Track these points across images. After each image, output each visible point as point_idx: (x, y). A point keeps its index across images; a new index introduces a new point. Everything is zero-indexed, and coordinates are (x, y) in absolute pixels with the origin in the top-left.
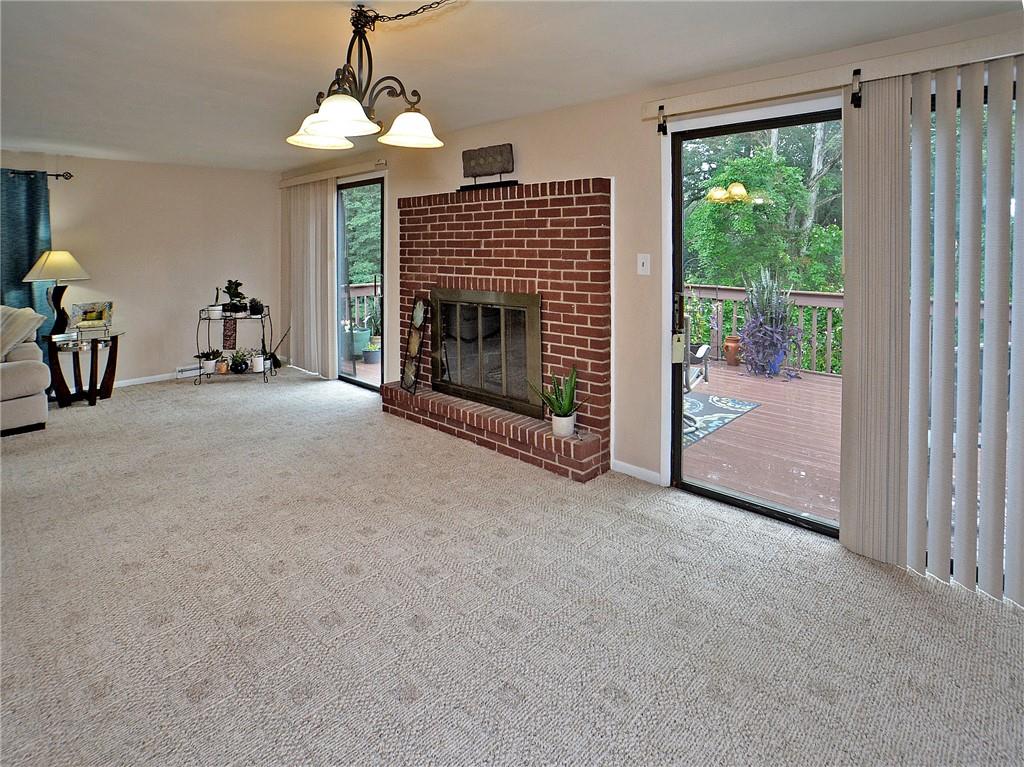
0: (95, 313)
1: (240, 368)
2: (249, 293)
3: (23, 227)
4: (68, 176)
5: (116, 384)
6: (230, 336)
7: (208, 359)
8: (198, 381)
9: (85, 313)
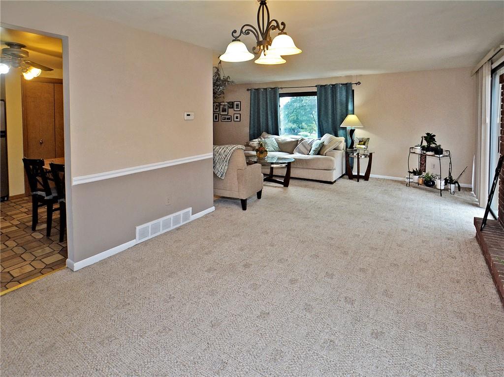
0: (363, 142)
1: (429, 183)
2: (439, 141)
3: (345, 105)
4: (359, 83)
5: (371, 175)
6: (423, 164)
7: (415, 175)
8: (408, 185)
9: (360, 142)
